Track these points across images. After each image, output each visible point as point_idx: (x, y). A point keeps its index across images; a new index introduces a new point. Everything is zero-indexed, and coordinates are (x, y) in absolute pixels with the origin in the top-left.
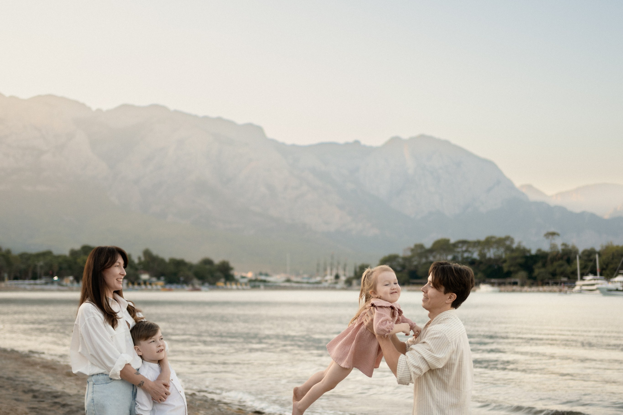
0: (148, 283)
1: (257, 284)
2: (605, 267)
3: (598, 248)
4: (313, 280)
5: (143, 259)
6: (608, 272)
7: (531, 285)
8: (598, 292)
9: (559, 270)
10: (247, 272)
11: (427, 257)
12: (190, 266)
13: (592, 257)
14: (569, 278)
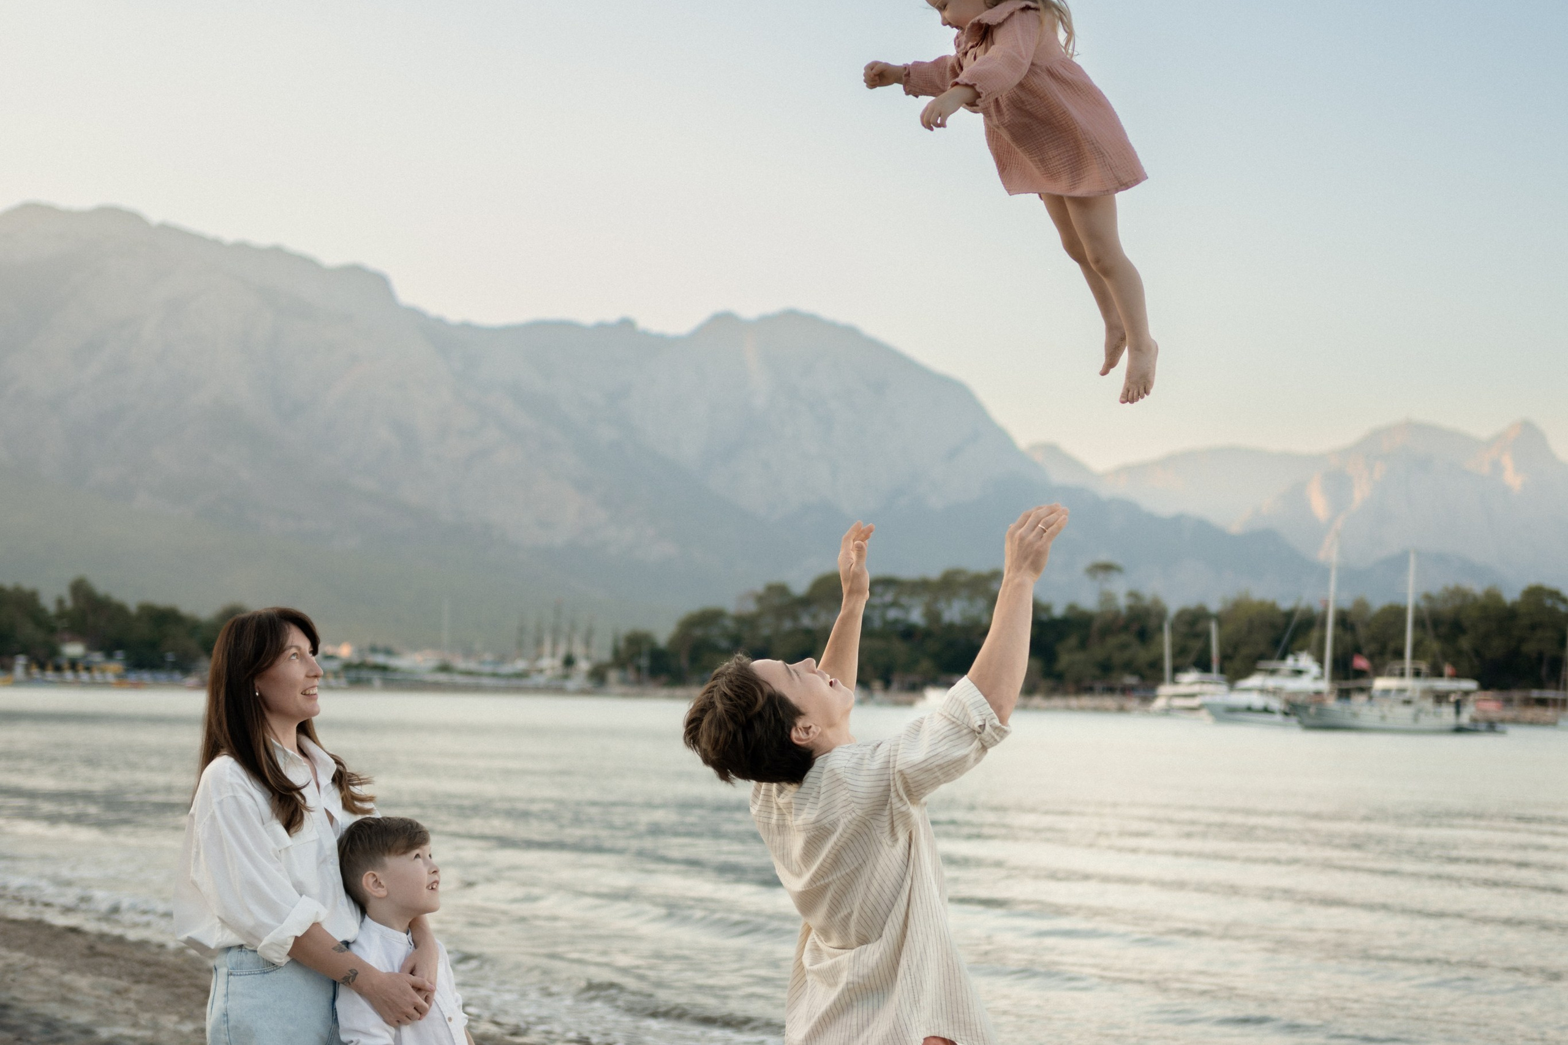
0: (80, 666)
1: (364, 674)
2: (1229, 651)
3: (1214, 606)
4: (507, 669)
5: (69, 604)
6: (1237, 664)
7: (1051, 692)
8: (1203, 714)
9: (1118, 658)
10: (338, 643)
11: (795, 618)
12: (191, 626)
13: (1200, 627)
14: (1142, 677)
